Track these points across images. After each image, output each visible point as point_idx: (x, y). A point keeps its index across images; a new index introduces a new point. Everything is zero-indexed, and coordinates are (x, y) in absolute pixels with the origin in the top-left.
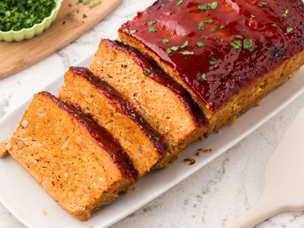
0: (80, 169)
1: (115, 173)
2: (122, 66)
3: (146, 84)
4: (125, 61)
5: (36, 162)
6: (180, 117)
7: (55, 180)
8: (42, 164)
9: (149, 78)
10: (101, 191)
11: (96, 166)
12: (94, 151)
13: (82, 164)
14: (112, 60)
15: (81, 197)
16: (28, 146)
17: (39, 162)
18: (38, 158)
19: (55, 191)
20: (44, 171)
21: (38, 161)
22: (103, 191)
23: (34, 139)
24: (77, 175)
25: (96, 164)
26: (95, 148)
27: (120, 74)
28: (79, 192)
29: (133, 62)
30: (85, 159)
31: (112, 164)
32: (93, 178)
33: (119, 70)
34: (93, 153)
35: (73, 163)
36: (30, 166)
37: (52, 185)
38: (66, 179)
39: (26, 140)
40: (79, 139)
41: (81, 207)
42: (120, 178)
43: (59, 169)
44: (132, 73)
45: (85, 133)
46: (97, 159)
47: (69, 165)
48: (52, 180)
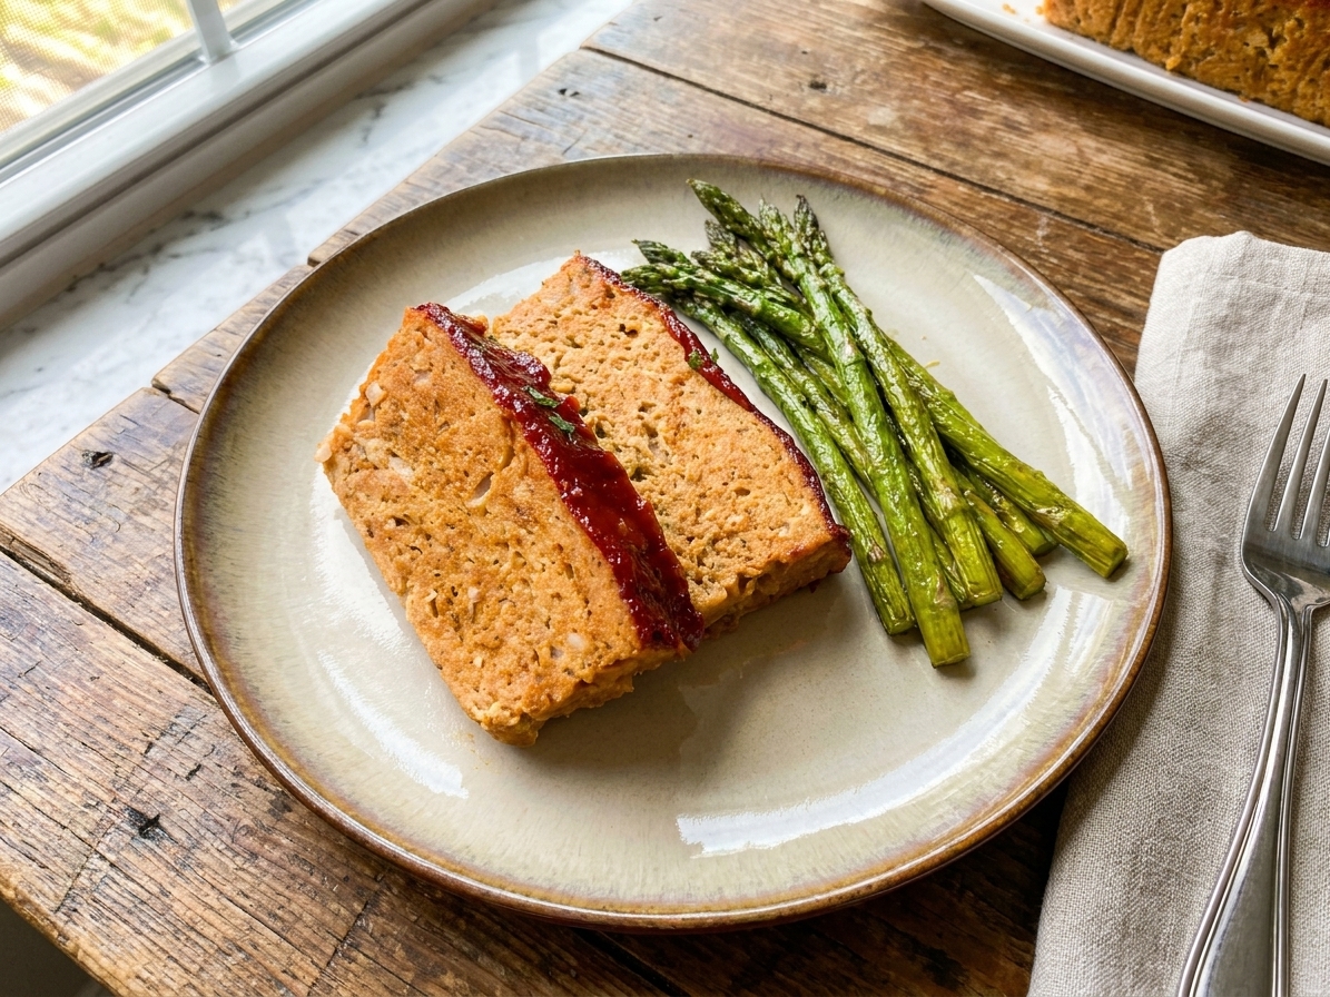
0: (516, 588)
1: (622, 629)
2: (622, 328)
3: (686, 389)
4: (635, 318)
5: (391, 524)
6: (782, 497)
7: (441, 598)
8: (408, 536)
9: (701, 378)
10: (574, 680)
11: (563, 592)
12: (564, 541)
13: (523, 573)
14: (595, 307)
15: (509, 677)
16: (376, 468)
17: (402, 527)
18: (400, 515)
19: (438, 634)
20: (413, 559)
21: (399, 522)
22: (578, 680)
23: (394, 450)
24: (506, 605)
25: (564, 585)
26: (570, 534)
27: (611, 346)
28: (506, 661)
29: (658, 325)
30: (531, 557)
31: (616, 598)
32: (552, 630)
33: (609, 334)
34: (560, 548)
35: (496, 562)
36: (377, 532)
37: (428, 609)
38: (470, 606)
39: (374, 448)
40: (520, 493)
41: (507, 713)
42: (635, 652)
43: (456, 567)
44: (650, 352)
45: (542, 478)
46: (568, 568)
47: (484, 563)
48: (433, 595)
